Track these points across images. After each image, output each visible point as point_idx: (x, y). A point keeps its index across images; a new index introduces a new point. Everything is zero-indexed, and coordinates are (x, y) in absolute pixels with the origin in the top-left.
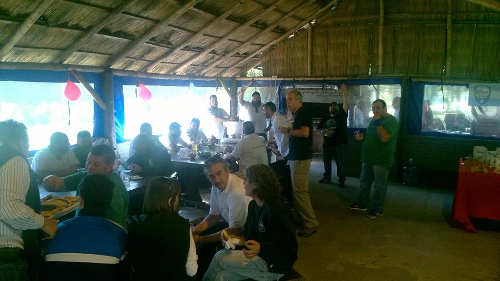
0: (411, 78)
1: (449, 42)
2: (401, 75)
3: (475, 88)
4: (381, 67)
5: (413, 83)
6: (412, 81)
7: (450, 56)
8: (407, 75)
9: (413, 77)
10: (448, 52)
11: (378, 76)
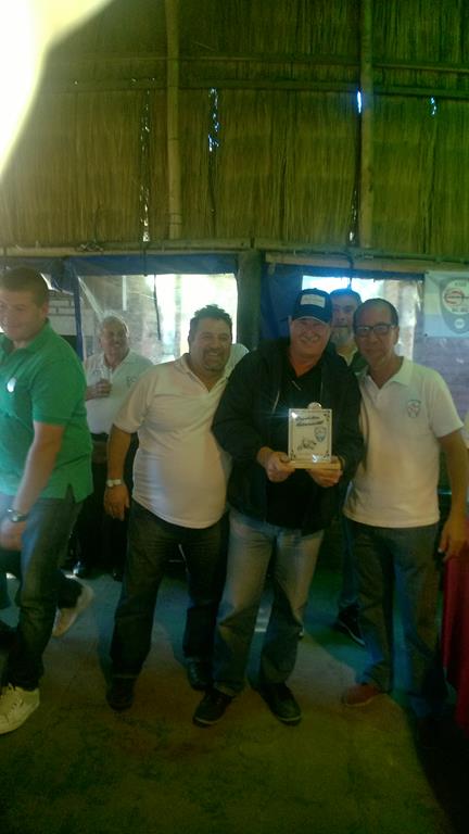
0: (262, 253)
1: (367, 147)
2: (235, 244)
3: (442, 286)
4: (176, 219)
5: (272, 271)
6: (269, 263)
7: (370, 190)
8: (252, 246)
9: (270, 251)
10: (366, 178)
11: (171, 245)
